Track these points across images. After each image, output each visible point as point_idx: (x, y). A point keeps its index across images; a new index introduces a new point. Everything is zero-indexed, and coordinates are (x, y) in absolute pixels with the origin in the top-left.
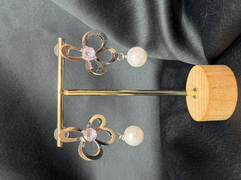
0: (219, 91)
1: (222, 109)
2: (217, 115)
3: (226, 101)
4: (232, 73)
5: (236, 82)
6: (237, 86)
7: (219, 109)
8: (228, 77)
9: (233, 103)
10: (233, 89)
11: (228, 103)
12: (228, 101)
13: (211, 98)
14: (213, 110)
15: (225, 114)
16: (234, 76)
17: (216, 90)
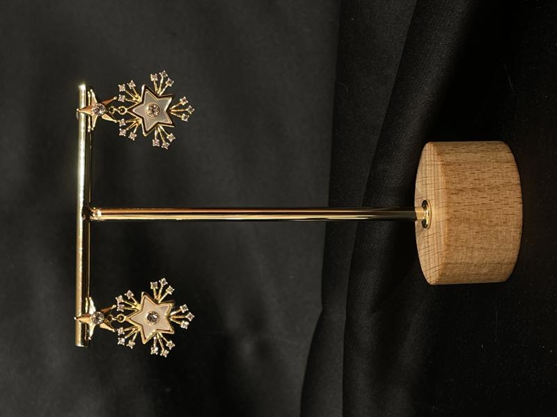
0: (471, 199)
1: (486, 247)
2: (475, 261)
3: (493, 224)
4: (510, 156)
5: (518, 176)
6: (519, 187)
7: (476, 246)
8: (496, 165)
9: (513, 230)
10: (510, 194)
11: (499, 228)
12: (496, 225)
13: (451, 218)
14: (460, 248)
15: (496, 260)
16: (514, 163)
17: (464, 197)
